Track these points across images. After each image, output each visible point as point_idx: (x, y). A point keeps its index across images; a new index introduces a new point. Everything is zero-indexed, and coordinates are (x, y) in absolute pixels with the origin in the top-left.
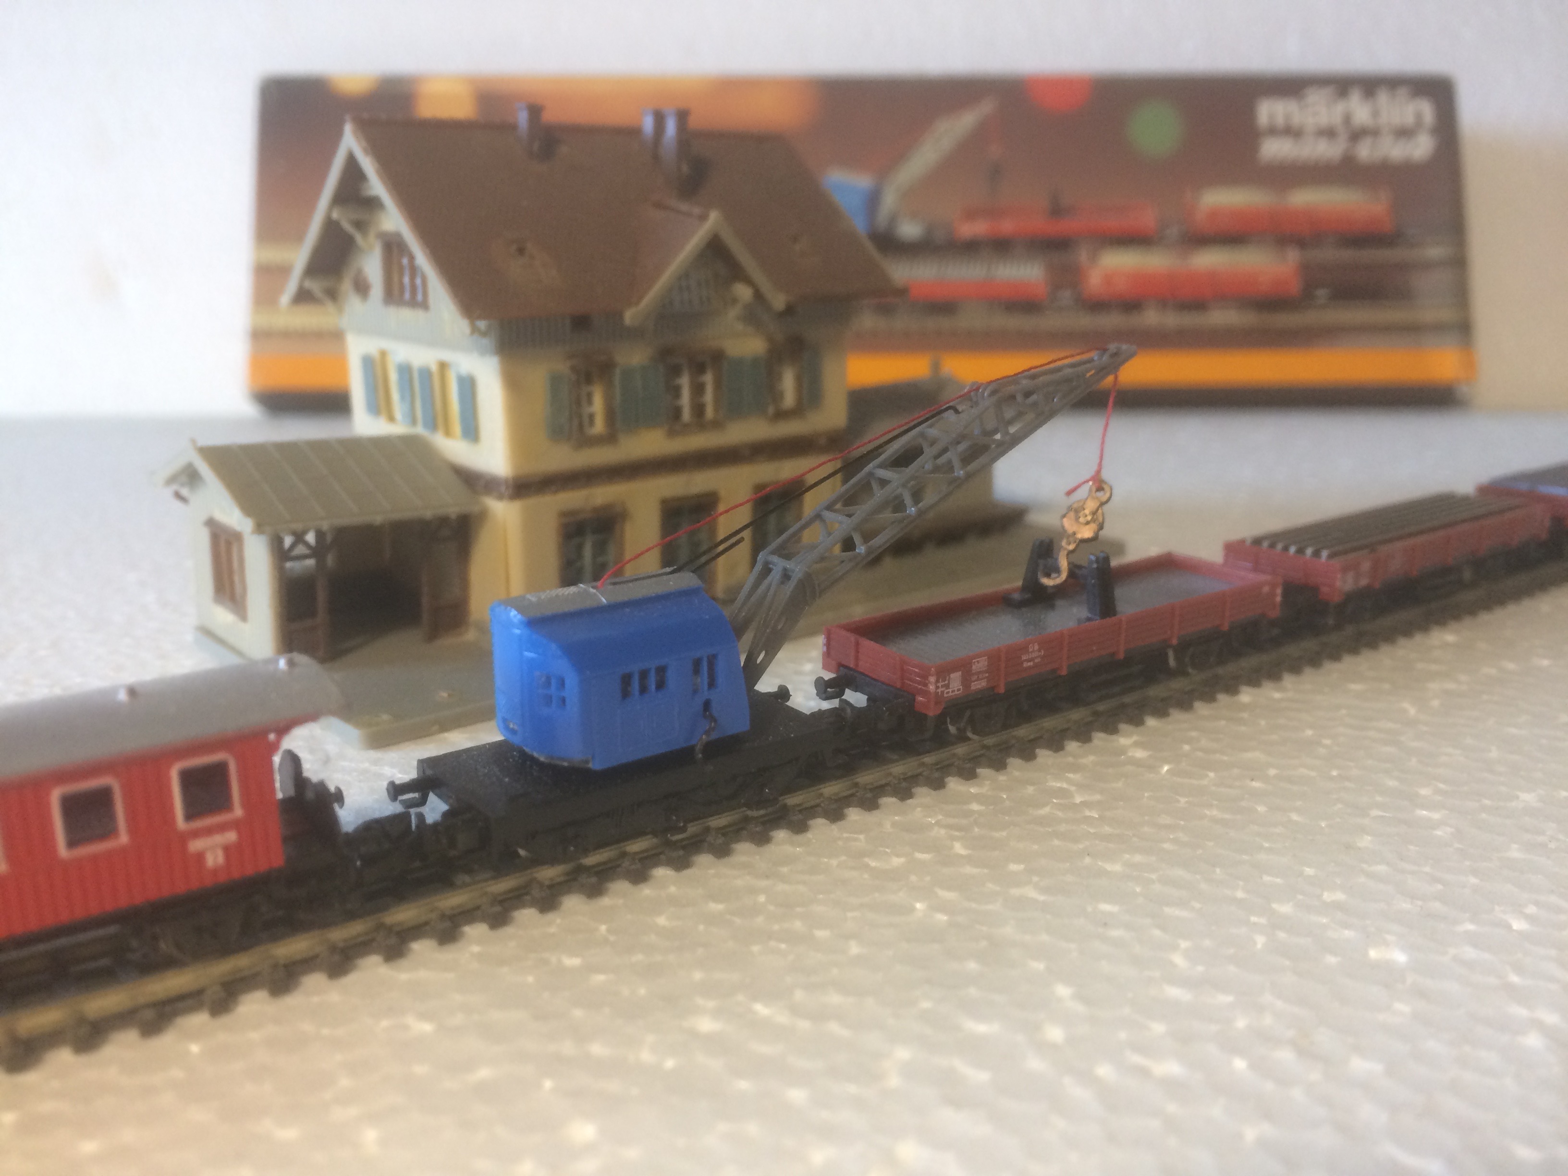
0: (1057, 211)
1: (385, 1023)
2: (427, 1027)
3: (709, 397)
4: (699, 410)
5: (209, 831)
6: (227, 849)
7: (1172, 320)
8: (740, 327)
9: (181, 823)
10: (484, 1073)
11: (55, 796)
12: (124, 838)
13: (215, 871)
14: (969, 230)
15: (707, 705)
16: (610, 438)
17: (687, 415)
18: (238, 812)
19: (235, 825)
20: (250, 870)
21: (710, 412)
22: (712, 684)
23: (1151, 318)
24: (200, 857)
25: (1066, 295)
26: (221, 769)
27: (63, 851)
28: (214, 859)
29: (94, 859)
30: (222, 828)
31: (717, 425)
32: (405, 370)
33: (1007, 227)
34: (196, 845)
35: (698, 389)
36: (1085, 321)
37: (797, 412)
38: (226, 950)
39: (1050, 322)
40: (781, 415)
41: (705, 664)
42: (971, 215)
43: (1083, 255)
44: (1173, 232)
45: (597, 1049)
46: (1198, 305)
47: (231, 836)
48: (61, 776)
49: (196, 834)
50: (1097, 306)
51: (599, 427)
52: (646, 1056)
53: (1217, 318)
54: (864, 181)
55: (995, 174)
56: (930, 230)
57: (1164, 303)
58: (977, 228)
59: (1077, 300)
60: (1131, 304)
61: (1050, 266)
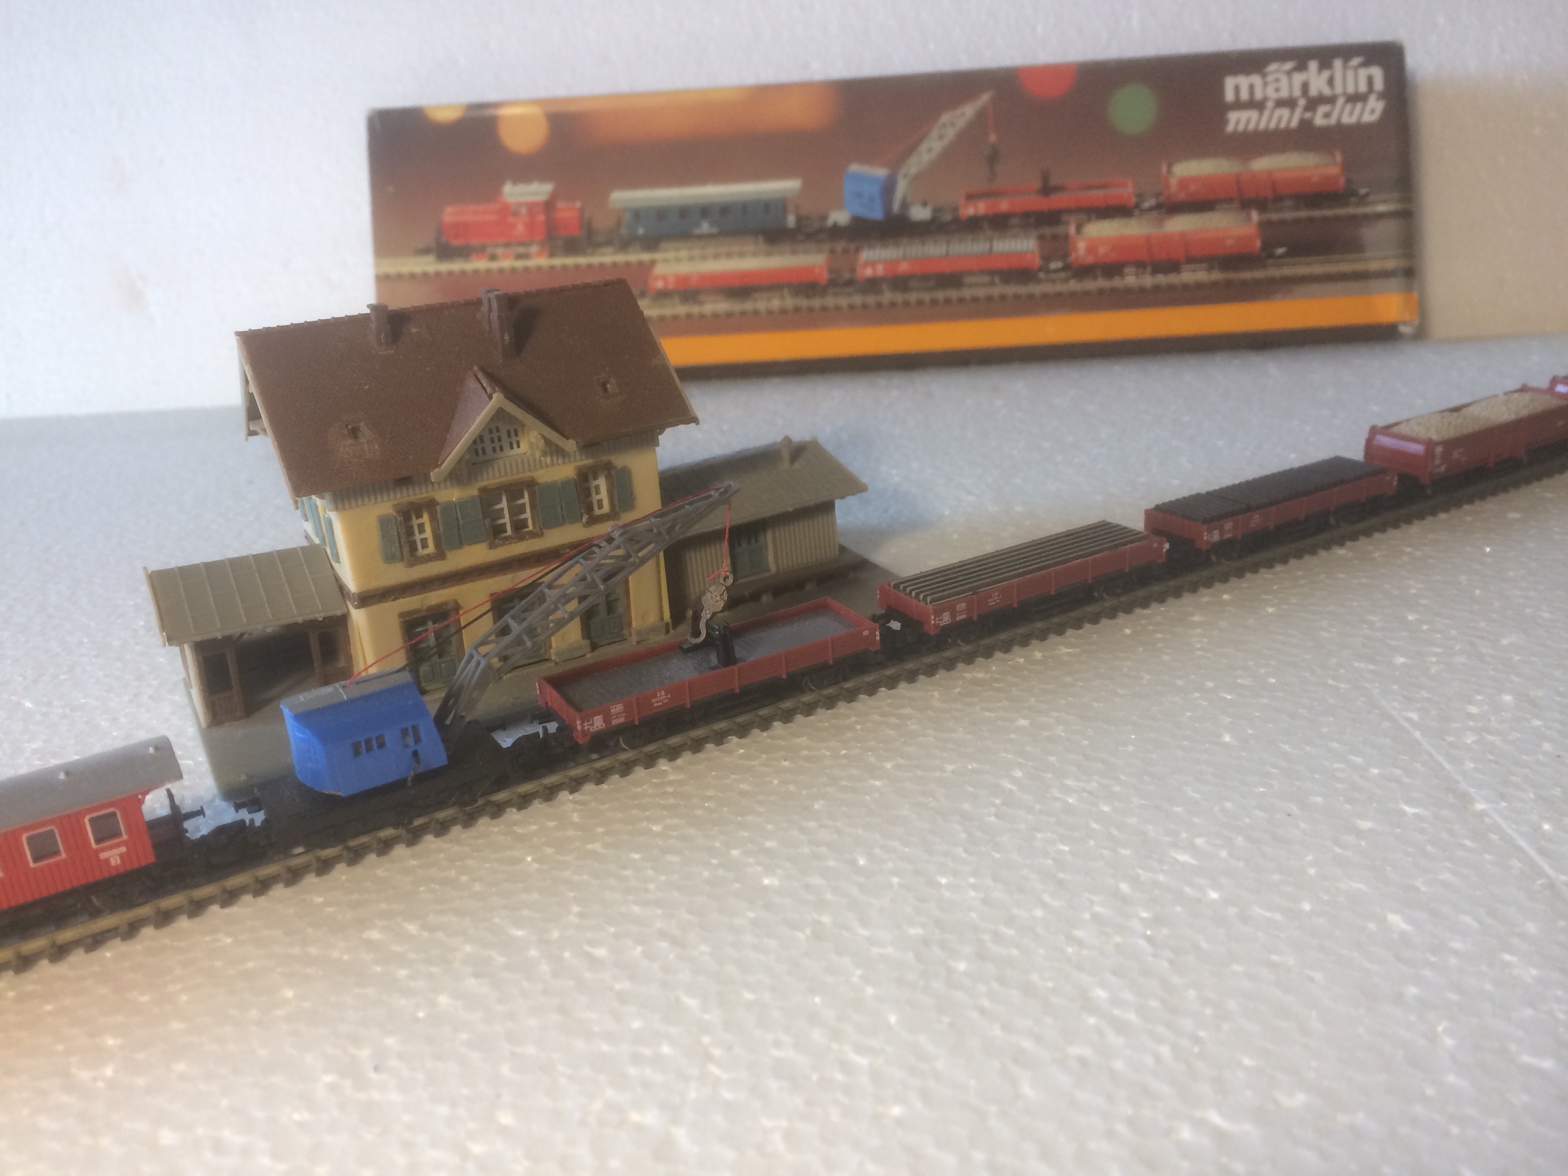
0: (1047, 190)
1: (208, 939)
2: (229, 940)
3: (528, 513)
4: (518, 523)
5: (111, 848)
6: (122, 856)
9: (94, 845)
10: (250, 965)
11: (24, 837)
12: (64, 855)
13: (116, 867)
15: (415, 754)
16: (440, 555)
17: (509, 530)
18: (125, 837)
19: (125, 843)
20: (136, 865)
21: (531, 525)
22: (417, 740)
23: (1130, 279)
24: (107, 861)
25: (1055, 265)
26: (114, 814)
27: (32, 865)
28: (115, 861)
29: (49, 866)
30: (118, 845)
31: (540, 533)
33: (1004, 206)
34: (103, 855)
35: (516, 509)
36: (1074, 285)
38: (131, 905)
39: (1039, 289)
41: (410, 731)
42: (971, 197)
43: (1071, 229)
44: (1148, 203)
45: (313, 950)
47: (123, 849)
48: (27, 829)
49: (103, 850)
50: (1084, 271)
52: (335, 954)
53: (1189, 276)
54: (881, 172)
55: (993, 158)
56: (937, 211)
57: (1140, 265)
58: (980, 208)
59: (1066, 268)
60: (1113, 269)
61: (1041, 238)
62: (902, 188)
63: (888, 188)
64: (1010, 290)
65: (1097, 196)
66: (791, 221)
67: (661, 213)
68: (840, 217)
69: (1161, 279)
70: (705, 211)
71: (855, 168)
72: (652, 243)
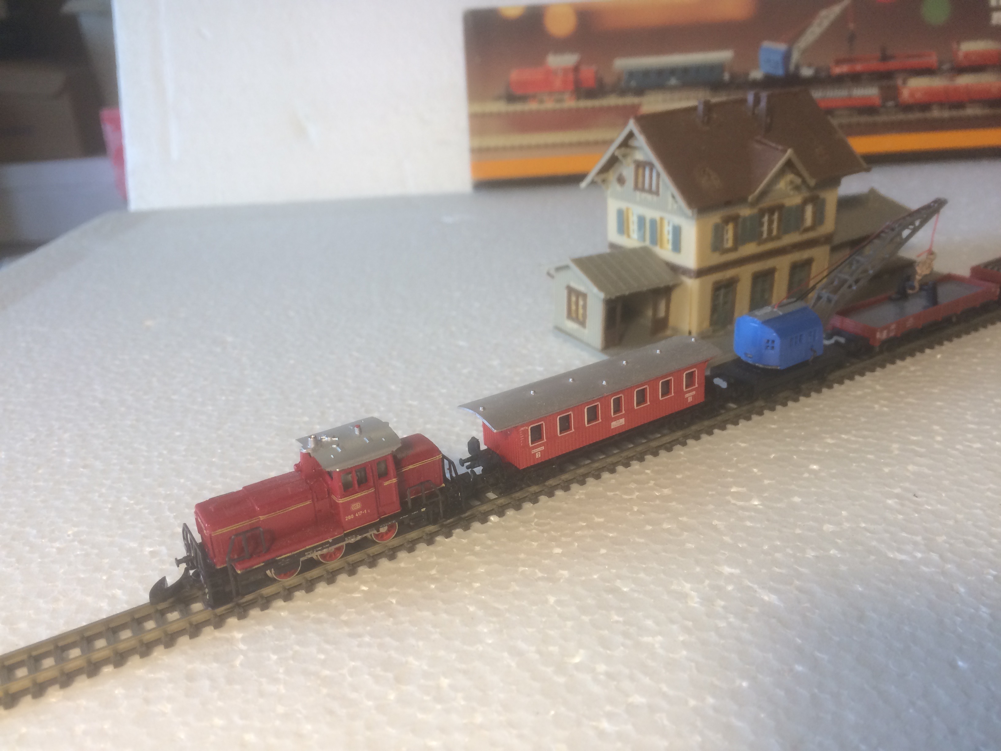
0: (885, 58)
3: (775, 225)
4: (770, 231)
7: (946, 114)
8: (792, 193)
14: (838, 70)
16: (734, 249)
17: (765, 235)
21: (775, 232)
23: (936, 113)
25: (890, 104)
31: (778, 238)
32: (641, 220)
33: (859, 67)
35: (771, 222)
36: (901, 117)
37: (812, 228)
39: (880, 119)
40: (807, 230)
42: (839, 62)
43: (899, 82)
44: (946, 67)
46: (960, 105)
50: (907, 108)
51: (729, 244)
53: (970, 111)
54: (782, 47)
55: (852, 38)
56: (817, 71)
57: (942, 105)
58: (843, 69)
59: (896, 106)
60: (925, 106)
61: (881, 88)
62: (795, 56)
63: (787, 56)
64: (864, 119)
65: (915, 62)
66: (727, 77)
67: (646, 73)
68: (757, 74)
69: (955, 113)
70: (673, 71)
71: (767, 44)
72: (640, 91)
